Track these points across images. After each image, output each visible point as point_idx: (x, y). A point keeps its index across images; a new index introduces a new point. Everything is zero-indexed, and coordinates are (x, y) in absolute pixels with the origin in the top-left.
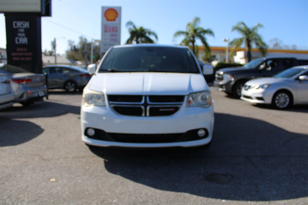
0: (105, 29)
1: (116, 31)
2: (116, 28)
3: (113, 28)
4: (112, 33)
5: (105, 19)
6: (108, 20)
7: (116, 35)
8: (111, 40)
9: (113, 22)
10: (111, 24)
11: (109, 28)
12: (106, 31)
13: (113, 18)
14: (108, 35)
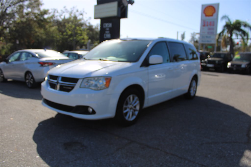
0: (204, 24)
1: (213, 25)
2: (214, 22)
3: (211, 22)
4: (209, 27)
5: (204, 15)
6: (206, 16)
7: (213, 29)
8: (208, 33)
9: (210, 18)
10: (209, 19)
11: (207, 22)
12: (204, 26)
13: (211, 14)
14: (206, 28)
